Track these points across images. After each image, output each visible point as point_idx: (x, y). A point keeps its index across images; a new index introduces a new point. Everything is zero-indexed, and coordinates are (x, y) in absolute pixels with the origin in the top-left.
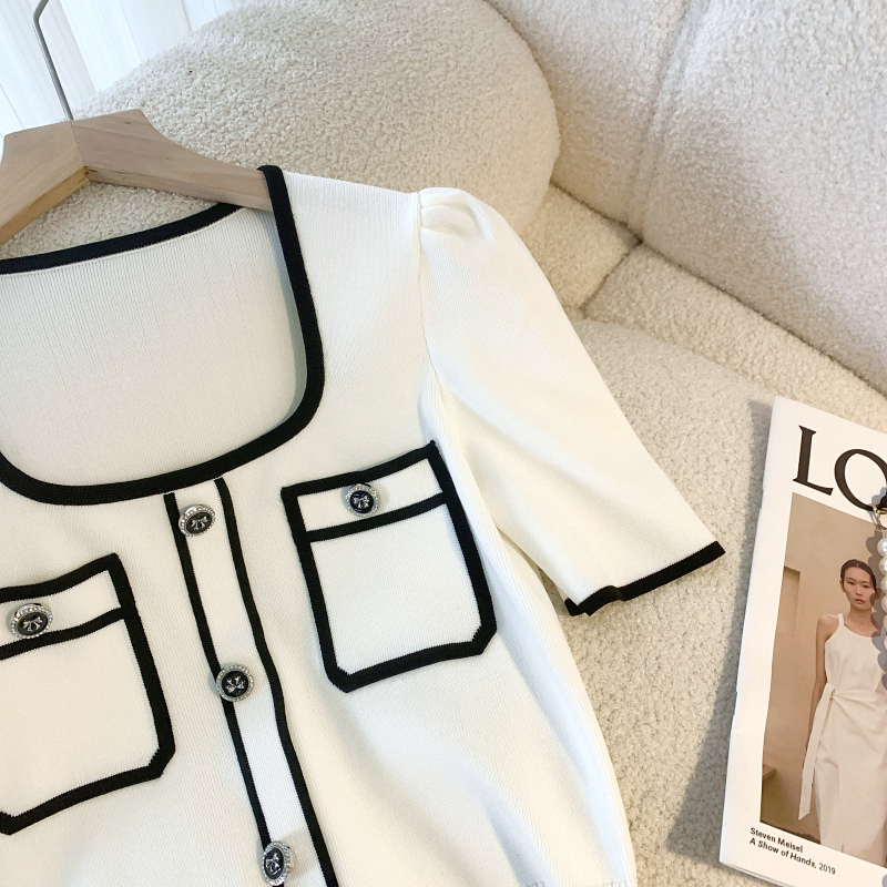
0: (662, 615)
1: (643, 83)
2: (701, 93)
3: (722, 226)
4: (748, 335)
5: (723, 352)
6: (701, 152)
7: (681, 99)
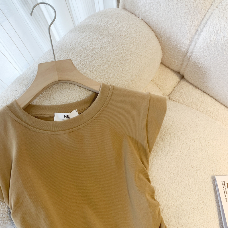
4: (211, 106)
5: (205, 111)
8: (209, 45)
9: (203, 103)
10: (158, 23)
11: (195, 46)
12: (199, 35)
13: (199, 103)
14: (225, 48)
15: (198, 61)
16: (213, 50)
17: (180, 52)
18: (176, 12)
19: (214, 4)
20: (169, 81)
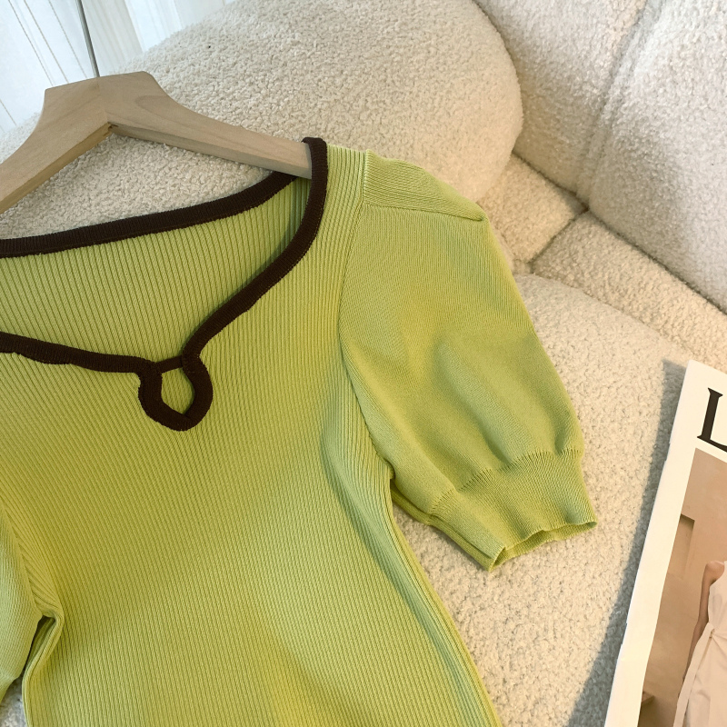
1: (597, 77)
2: (647, 90)
3: (657, 205)
4: (671, 300)
5: (648, 314)
6: (643, 141)
7: (629, 94)
8: (676, 61)
9: (644, 289)
10: (516, 2)
11: (629, 76)
12: (647, 32)
13: (630, 287)
15: (638, 130)
16: (690, 80)
20: (537, 215)
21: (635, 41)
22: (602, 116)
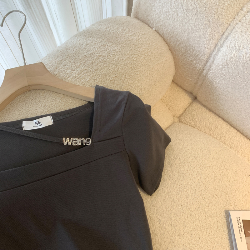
0: (201, 223)
1: (201, 62)
2: (218, 68)
4: (226, 132)
5: (219, 136)
7: (212, 69)
8: (229, 62)
9: (217, 128)
10: (173, 36)
11: (212, 63)
12: (219, 50)
13: (212, 127)
14: (247, 67)
15: (215, 79)
16: (233, 68)
17: (195, 69)
18: (195, 23)
19: (237, 17)
20: (180, 102)
21: (214, 53)
22: (203, 74)
